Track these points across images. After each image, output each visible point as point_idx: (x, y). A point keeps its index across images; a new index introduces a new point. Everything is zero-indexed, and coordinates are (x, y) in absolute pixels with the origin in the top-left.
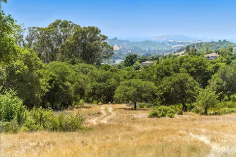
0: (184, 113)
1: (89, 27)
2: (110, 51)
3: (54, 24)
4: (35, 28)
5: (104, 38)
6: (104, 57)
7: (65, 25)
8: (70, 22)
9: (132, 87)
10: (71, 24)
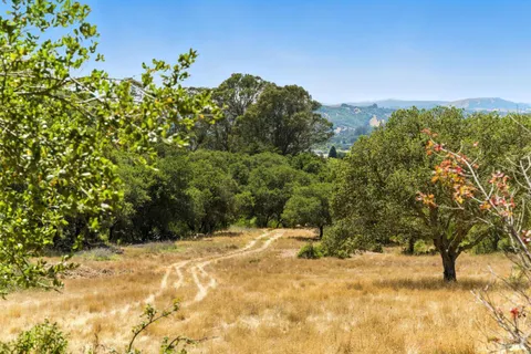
0: (383, 248)
1: (286, 87)
2: (326, 129)
3: (229, 81)
4: (193, 89)
5: (316, 105)
6: (317, 141)
7: (249, 82)
8: (258, 78)
9: (313, 199)
10: (259, 81)
